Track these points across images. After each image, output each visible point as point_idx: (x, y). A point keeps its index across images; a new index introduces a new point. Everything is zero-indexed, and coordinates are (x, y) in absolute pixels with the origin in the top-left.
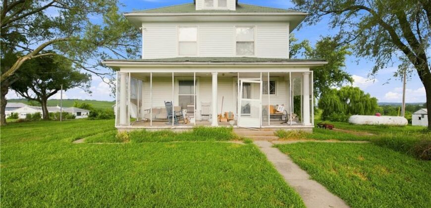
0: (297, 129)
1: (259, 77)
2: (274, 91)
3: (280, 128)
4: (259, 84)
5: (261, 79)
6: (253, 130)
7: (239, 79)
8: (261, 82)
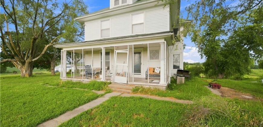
0: (154, 87)
1: (127, 49)
2: (158, 57)
3: (141, 85)
4: (127, 53)
5: (128, 50)
6: (122, 85)
7: (115, 51)
8: (128, 52)
